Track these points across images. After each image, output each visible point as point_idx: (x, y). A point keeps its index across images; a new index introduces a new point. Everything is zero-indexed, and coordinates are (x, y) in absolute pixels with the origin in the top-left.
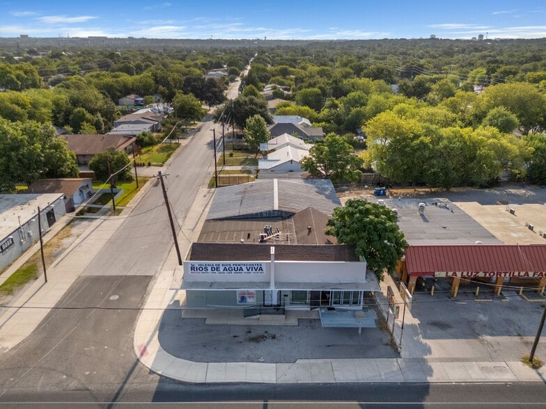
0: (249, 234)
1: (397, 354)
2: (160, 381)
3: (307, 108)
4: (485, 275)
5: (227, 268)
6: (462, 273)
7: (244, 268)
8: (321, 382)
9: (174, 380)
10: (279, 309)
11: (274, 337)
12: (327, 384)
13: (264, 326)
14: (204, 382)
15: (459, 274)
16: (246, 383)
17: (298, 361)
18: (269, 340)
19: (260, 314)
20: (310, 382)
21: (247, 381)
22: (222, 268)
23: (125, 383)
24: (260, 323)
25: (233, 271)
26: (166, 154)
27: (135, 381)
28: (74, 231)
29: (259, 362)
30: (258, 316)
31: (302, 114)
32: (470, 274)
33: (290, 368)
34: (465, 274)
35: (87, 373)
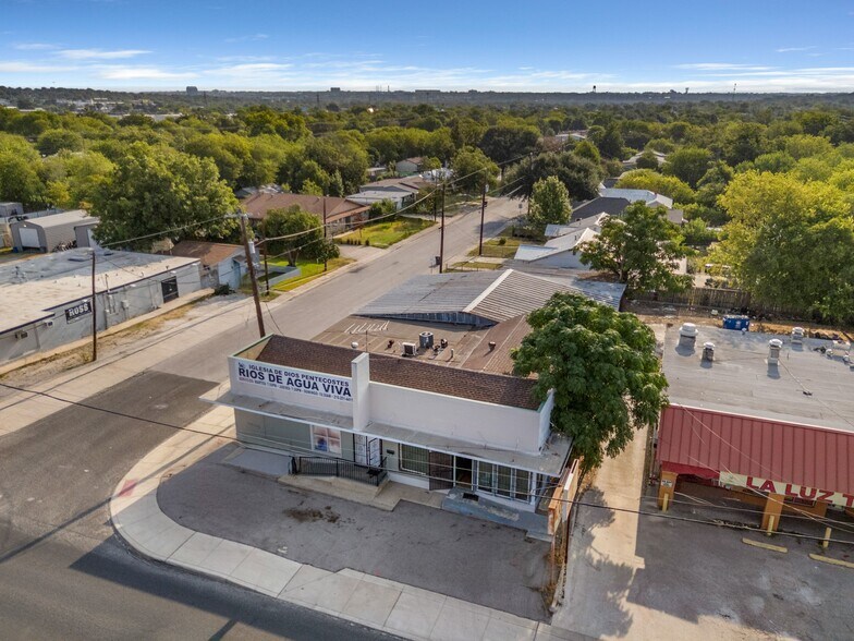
0: (391, 343)
1: (546, 614)
2: (110, 540)
3: (675, 179)
4: (849, 502)
5: (293, 379)
6: (789, 488)
7: (320, 385)
8: (357, 621)
9: (127, 544)
10: (376, 475)
11: (333, 520)
12: (363, 626)
13: (334, 497)
14: (163, 559)
15: (780, 488)
16: (226, 582)
17: (346, 573)
18: (321, 523)
19: (337, 475)
20: (336, 614)
21: (230, 579)
22: (285, 379)
23: (61, 527)
24: (330, 491)
25: (303, 388)
26: (403, 233)
27: (76, 529)
28: (193, 312)
29: (277, 553)
30: (333, 478)
31: (663, 190)
32: (808, 493)
33: (319, 579)
34: (796, 489)
35: (31, 499)
